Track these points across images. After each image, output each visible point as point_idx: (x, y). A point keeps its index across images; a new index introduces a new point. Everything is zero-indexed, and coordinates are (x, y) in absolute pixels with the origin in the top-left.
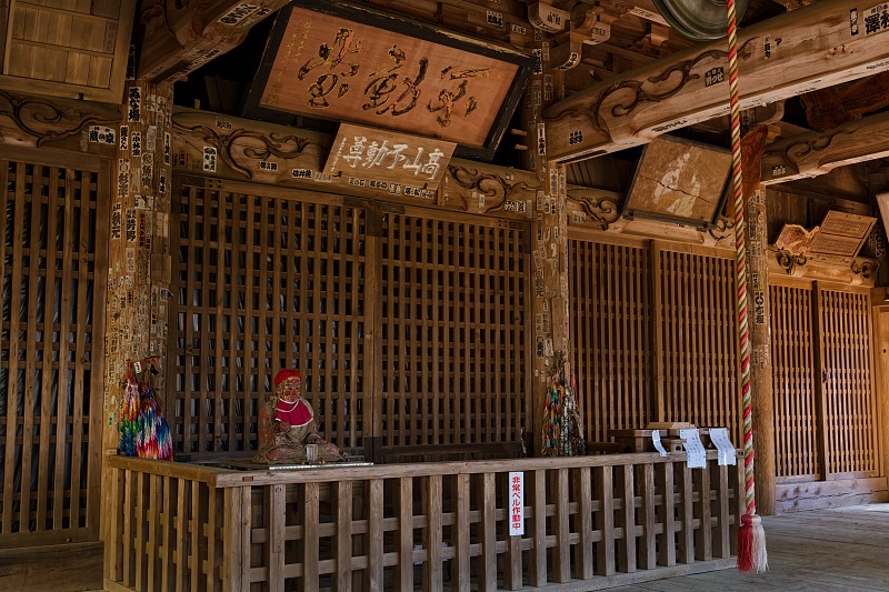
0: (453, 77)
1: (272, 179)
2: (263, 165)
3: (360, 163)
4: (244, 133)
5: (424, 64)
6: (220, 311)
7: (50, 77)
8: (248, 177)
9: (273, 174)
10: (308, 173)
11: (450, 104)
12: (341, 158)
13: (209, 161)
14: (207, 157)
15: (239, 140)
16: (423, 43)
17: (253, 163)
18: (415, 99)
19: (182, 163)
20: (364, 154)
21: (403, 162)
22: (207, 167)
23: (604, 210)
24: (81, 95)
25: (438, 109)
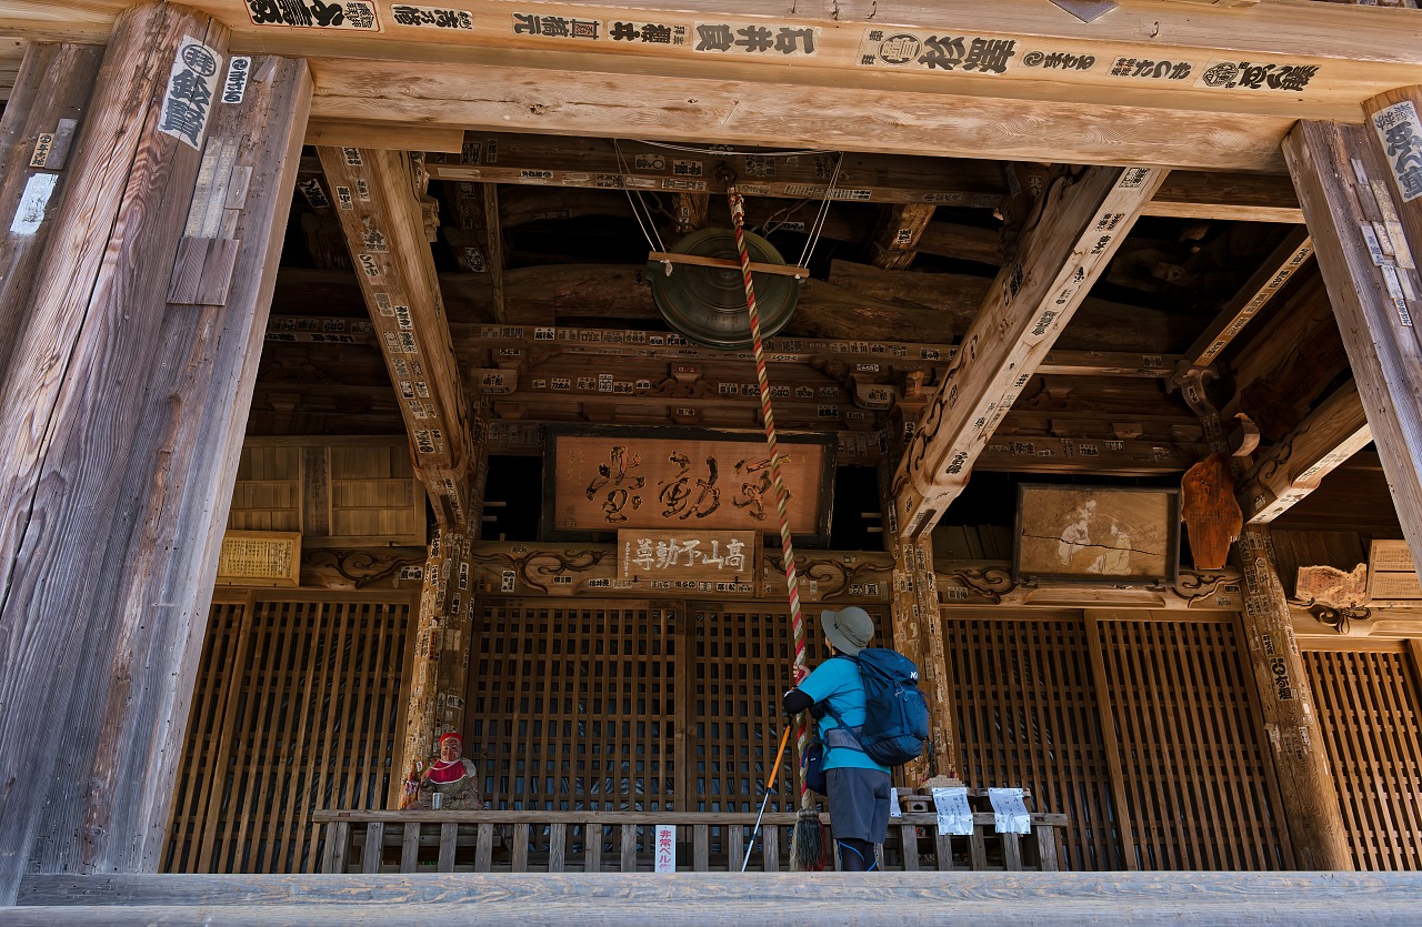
0: (750, 470)
1: (568, 592)
2: (557, 580)
3: (653, 565)
4: (539, 554)
5: (712, 463)
6: (516, 716)
7: (366, 533)
8: (543, 594)
9: (568, 586)
10: (606, 582)
11: (758, 497)
12: (631, 563)
13: (507, 582)
14: (506, 580)
15: (533, 561)
16: (703, 444)
17: (547, 579)
18: (716, 498)
19: (482, 587)
20: (654, 555)
21: (701, 558)
22: (505, 588)
23: (989, 581)
24: (391, 543)
25: (747, 504)
